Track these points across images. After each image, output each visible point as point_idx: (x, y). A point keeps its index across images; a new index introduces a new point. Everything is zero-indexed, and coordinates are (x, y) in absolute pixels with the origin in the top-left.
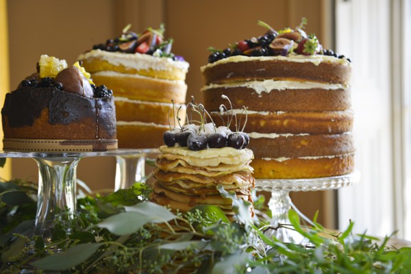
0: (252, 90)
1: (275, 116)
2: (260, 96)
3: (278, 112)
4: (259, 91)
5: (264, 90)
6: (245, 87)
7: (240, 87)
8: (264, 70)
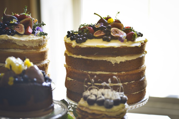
0: (110, 62)
1: (121, 74)
2: (113, 65)
3: (122, 72)
4: (113, 63)
5: (116, 62)
6: (106, 61)
7: (102, 60)
8: (116, 52)
